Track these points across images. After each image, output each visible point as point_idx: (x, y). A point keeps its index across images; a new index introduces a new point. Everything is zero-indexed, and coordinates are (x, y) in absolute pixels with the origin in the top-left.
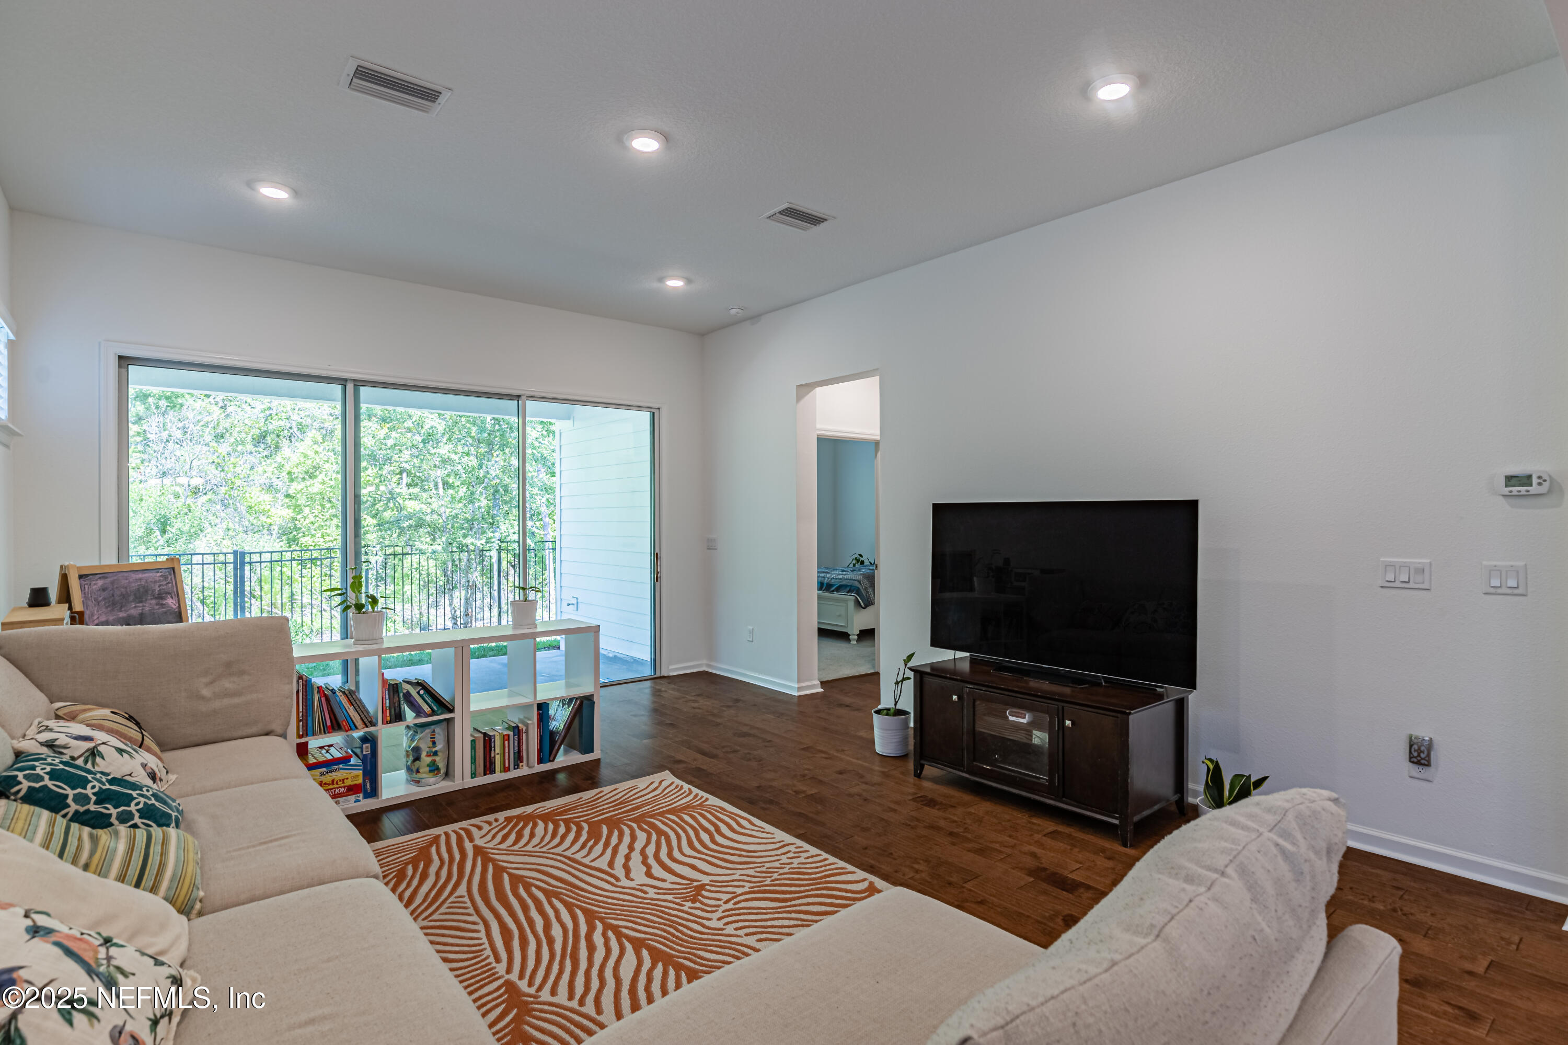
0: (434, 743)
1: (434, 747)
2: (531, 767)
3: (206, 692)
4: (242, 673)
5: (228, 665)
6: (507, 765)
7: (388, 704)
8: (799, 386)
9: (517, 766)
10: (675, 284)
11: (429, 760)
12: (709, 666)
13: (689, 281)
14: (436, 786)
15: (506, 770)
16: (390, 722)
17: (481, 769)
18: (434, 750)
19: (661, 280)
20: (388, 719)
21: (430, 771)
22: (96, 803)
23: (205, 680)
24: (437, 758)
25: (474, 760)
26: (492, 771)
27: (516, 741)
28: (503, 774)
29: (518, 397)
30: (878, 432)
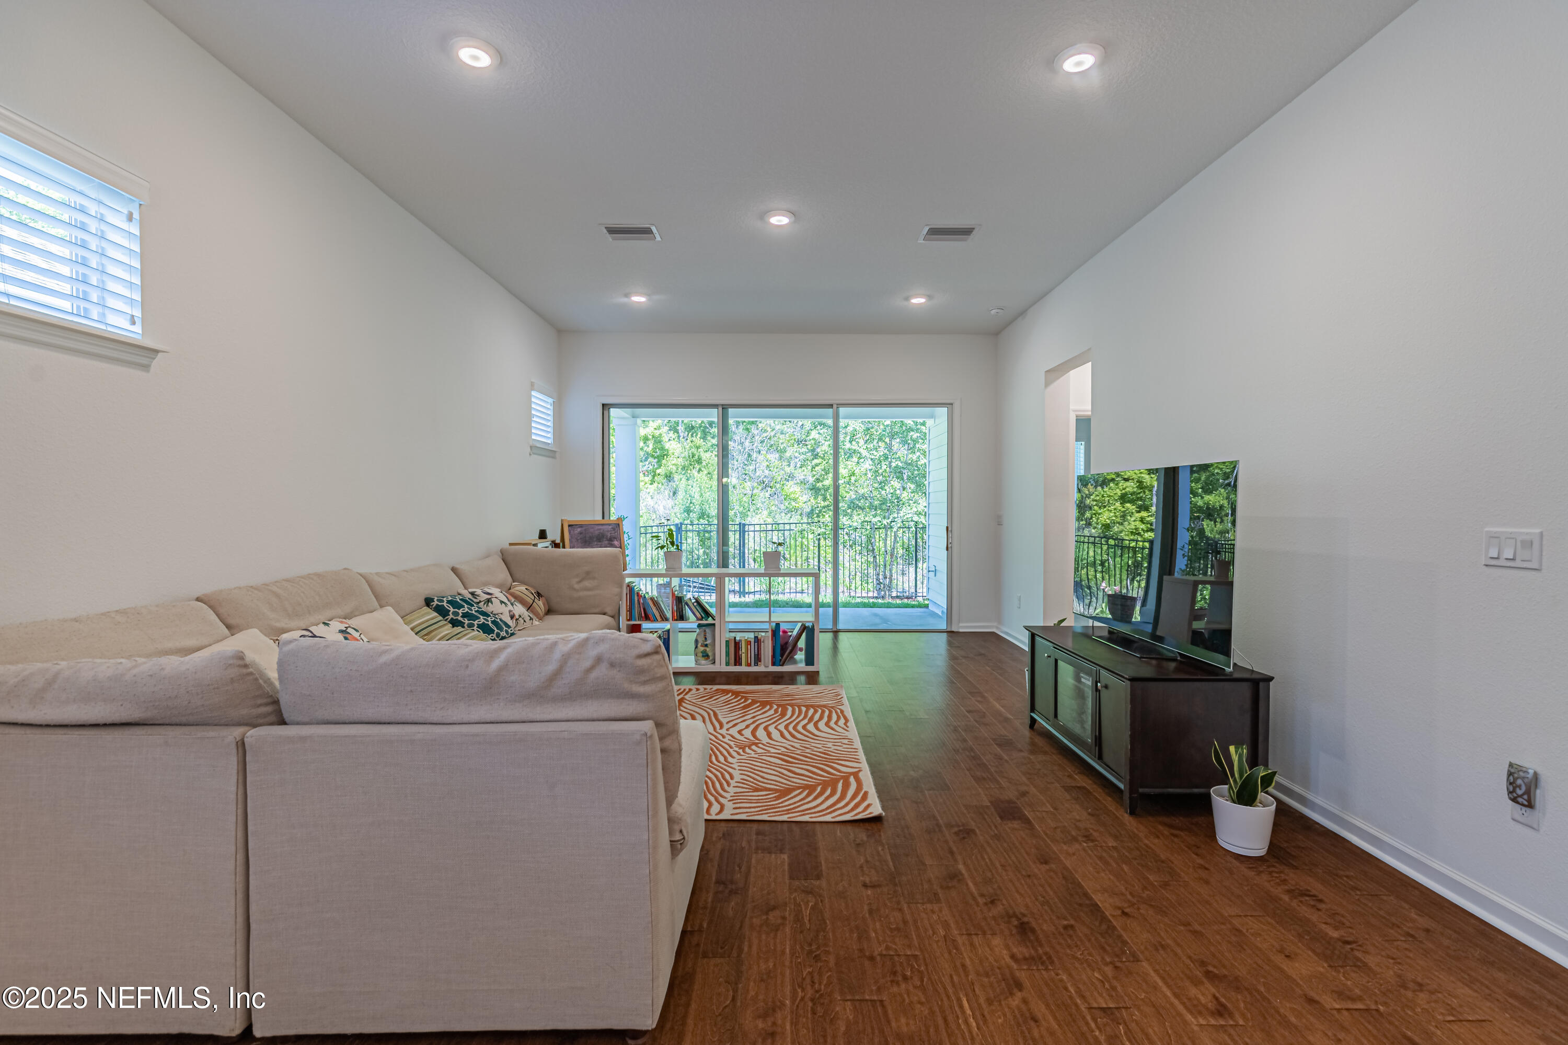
0: (706, 639)
1: (706, 641)
2: (766, 667)
3: (576, 586)
4: (594, 578)
5: (588, 573)
6: (749, 662)
7: (675, 609)
8: (1046, 372)
9: (756, 664)
10: (918, 301)
11: (702, 649)
12: (997, 628)
13: (930, 297)
14: (707, 667)
15: (749, 665)
16: (677, 620)
17: (732, 661)
18: (705, 643)
19: (907, 299)
20: (676, 618)
21: (703, 656)
22: (461, 617)
23: (577, 580)
24: (708, 649)
25: (727, 654)
26: (740, 664)
27: (756, 647)
28: (747, 667)
29: (831, 406)
30: (1089, 407)
